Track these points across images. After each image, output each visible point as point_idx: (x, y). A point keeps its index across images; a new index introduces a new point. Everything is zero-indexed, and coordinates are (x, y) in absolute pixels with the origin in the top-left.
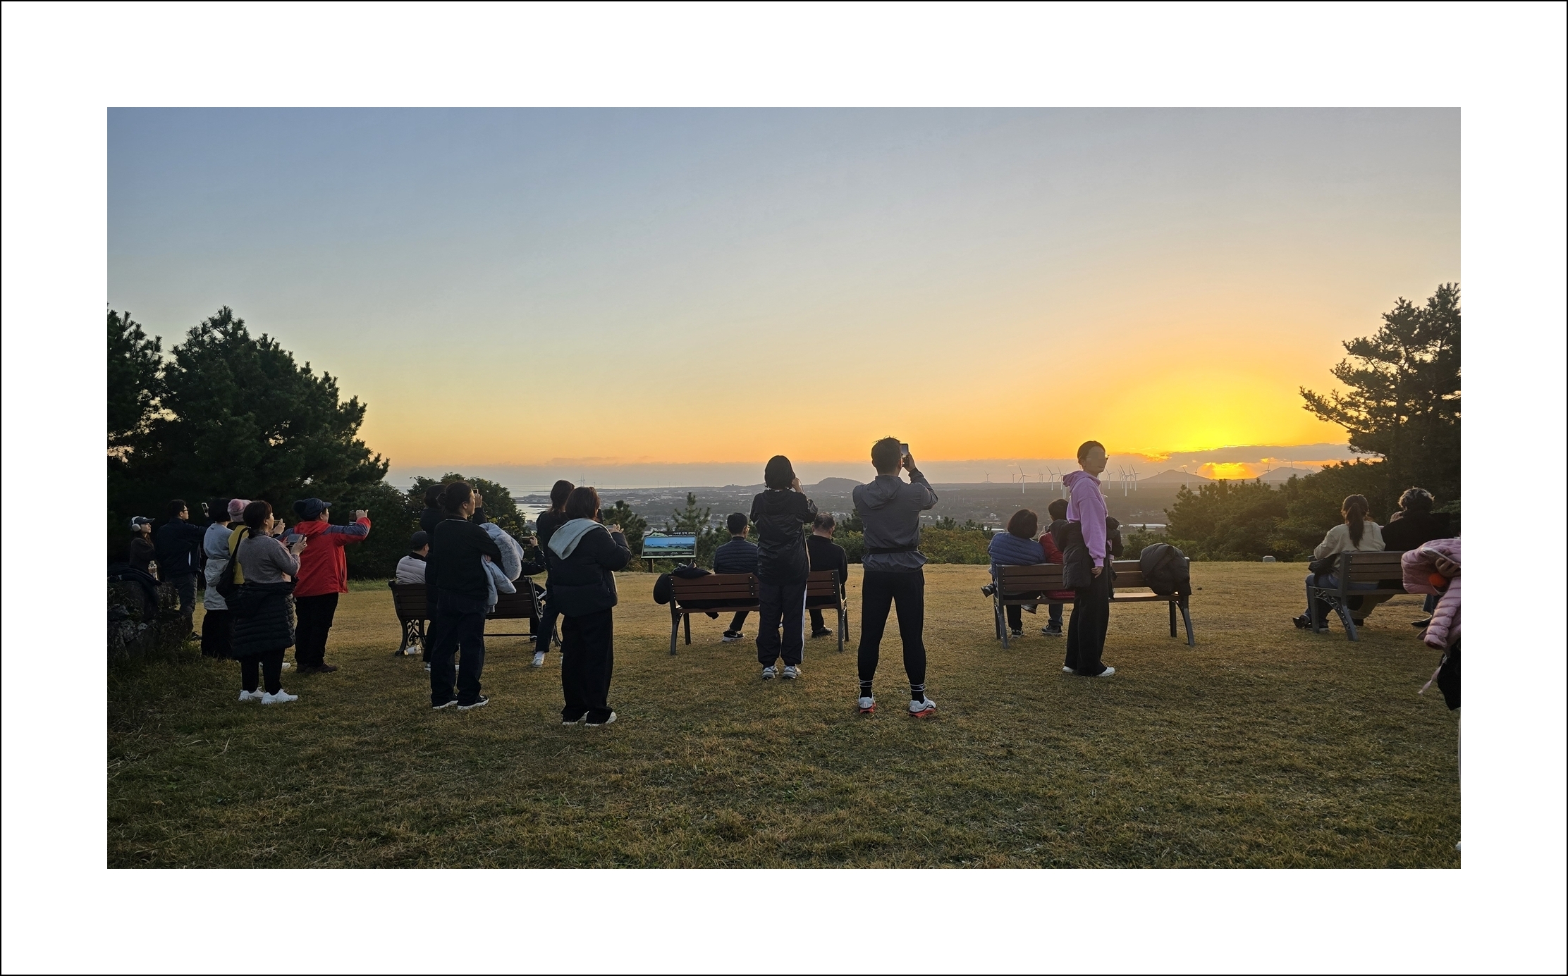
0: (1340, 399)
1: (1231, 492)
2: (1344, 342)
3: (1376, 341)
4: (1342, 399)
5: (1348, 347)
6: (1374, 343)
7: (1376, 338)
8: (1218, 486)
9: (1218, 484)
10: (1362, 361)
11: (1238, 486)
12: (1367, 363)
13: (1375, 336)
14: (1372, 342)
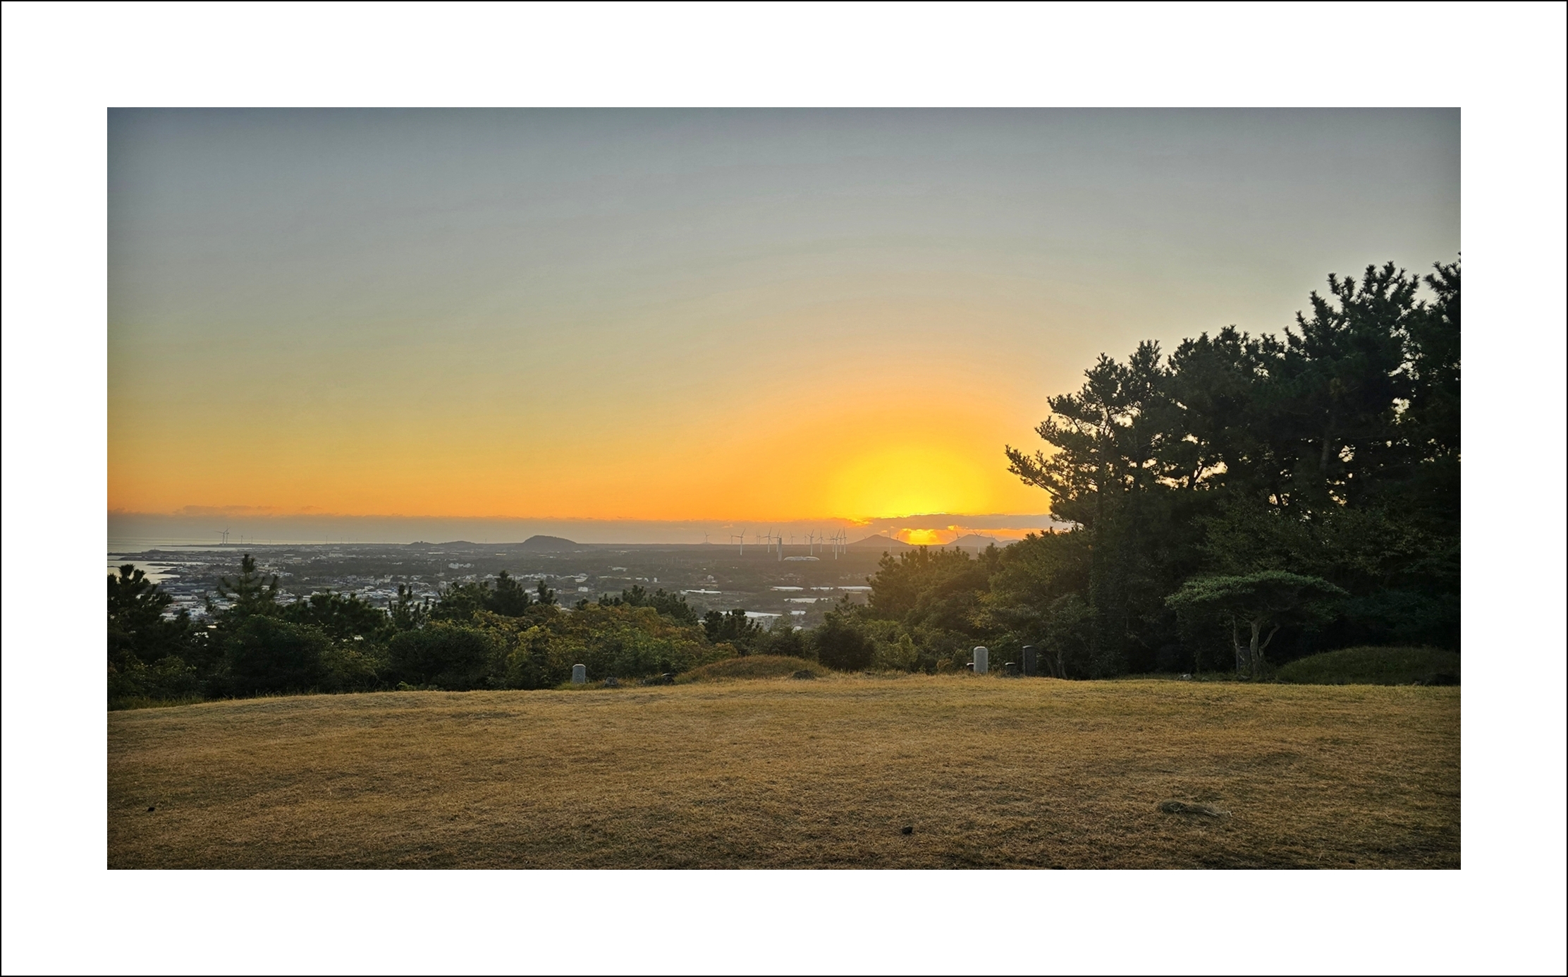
0: (1044, 461)
1: (931, 560)
2: (1048, 398)
3: (1080, 399)
4: (1047, 461)
5: (1052, 405)
6: (1078, 401)
7: (1080, 396)
8: (919, 554)
9: (918, 551)
10: (1065, 420)
11: (938, 554)
12: (1070, 423)
13: (1079, 393)
14: (1075, 400)
